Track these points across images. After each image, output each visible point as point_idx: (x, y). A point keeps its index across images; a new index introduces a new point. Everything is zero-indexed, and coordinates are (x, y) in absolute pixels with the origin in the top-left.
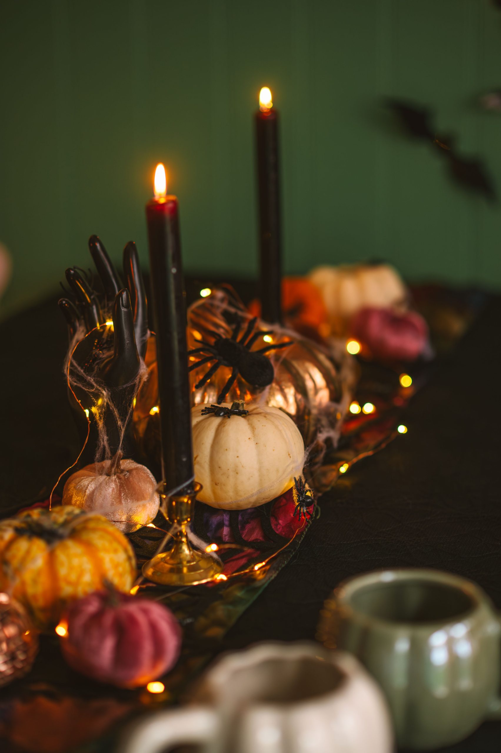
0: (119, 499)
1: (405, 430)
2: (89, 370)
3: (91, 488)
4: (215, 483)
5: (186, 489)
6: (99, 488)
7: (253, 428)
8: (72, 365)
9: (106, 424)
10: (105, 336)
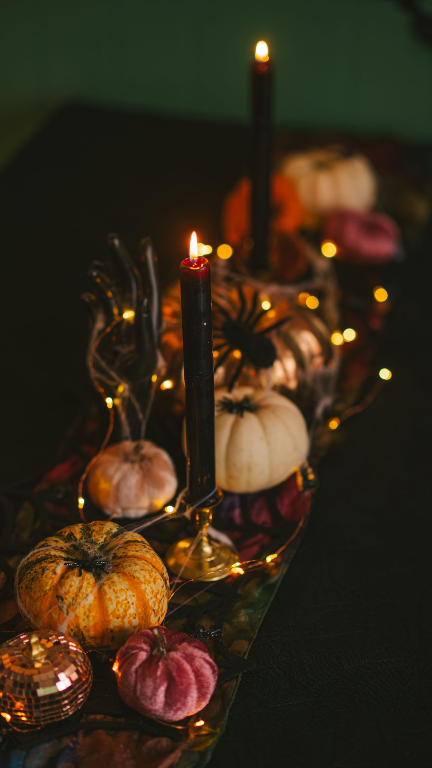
0: (141, 488)
1: (389, 376)
2: (111, 363)
3: (117, 478)
4: (229, 476)
5: (208, 500)
6: (124, 477)
7: (264, 427)
8: (95, 358)
9: (128, 416)
10: (124, 327)
